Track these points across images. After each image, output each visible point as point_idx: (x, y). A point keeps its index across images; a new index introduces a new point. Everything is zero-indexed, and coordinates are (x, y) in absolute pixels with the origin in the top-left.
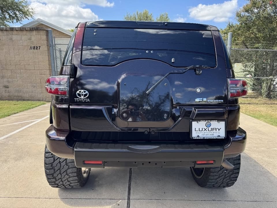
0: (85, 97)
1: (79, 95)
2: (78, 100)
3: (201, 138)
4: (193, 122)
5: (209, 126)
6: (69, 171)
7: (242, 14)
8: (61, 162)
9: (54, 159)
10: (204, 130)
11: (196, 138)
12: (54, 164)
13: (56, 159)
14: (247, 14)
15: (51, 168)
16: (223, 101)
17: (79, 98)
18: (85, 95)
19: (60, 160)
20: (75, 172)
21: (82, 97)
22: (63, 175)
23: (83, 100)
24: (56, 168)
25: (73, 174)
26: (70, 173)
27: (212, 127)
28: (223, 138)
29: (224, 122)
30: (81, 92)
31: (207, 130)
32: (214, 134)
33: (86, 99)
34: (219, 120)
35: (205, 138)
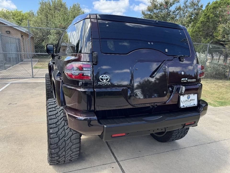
0: (107, 81)
1: (102, 79)
2: (101, 83)
3: (185, 107)
4: (181, 96)
5: (188, 98)
6: (74, 147)
7: (145, 12)
8: (66, 140)
9: (59, 138)
10: (186, 101)
11: (182, 107)
12: (60, 143)
13: (60, 138)
14: (149, 13)
15: (57, 147)
16: (195, 80)
17: (102, 82)
18: (107, 79)
19: (65, 139)
20: (78, 148)
21: (105, 81)
22: (67, 152)
23: (106, 83)
24: (61, 147)
25: (76, 149)
26: (73, 149)
27: (190, 99)
28: (197, 105)
29: (197, 94)
30: (104, 77)
31: (188, 101)
32: (191, 103)
33: (108, 83)
34: (194, 94)
35: (187, 107)
